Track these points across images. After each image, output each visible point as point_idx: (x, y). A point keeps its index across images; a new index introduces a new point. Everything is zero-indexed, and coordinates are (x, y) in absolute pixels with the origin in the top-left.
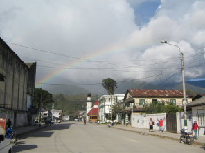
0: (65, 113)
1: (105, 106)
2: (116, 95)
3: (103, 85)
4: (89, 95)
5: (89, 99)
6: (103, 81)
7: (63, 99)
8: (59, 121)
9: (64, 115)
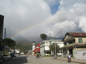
0: (22, 51)
1: (44, 46)
2: (51, 40)
3: (40, 37)
4: (34, 42)
5: (33, 44)
6: (41, 35)
7: (21, 45)
8: (19, 55)
9: (21, 52)
